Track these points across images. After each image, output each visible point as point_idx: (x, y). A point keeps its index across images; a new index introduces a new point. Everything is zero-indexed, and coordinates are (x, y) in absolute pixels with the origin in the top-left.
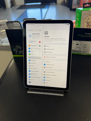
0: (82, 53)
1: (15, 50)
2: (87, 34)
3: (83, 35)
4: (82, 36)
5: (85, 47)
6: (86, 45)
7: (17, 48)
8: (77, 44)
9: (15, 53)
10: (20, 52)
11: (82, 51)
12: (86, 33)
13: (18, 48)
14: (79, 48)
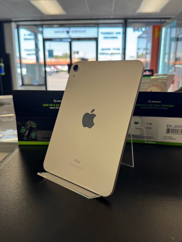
0: (146, 141)
1: (23, 130)
2: (151, 103)
3: (145, 105)
4: (143, 106)
5: (150, 128)
6: (151, 124)
7: (28, 127)
8: (136, 123)
9: (23, 136)
10: (33, 135)
11: (145, 135)
12: (149, 101)
13: (31, 127)
14: (140, 129)
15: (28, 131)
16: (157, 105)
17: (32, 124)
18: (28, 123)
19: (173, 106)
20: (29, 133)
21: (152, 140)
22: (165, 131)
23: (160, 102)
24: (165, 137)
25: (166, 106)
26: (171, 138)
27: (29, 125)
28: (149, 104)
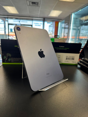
15: (7, 58)
16: (63, 48)
17: (9, 55)
18: (7, 54)
19: (69, 48)
20: (8, 59)
21: (60, 62)
22: (66, 59)
23: (64, 47)
24: (65, 61)
25: (66, 49)
26: (67, 62)
27: (8, 55)
28: (60, 47)
